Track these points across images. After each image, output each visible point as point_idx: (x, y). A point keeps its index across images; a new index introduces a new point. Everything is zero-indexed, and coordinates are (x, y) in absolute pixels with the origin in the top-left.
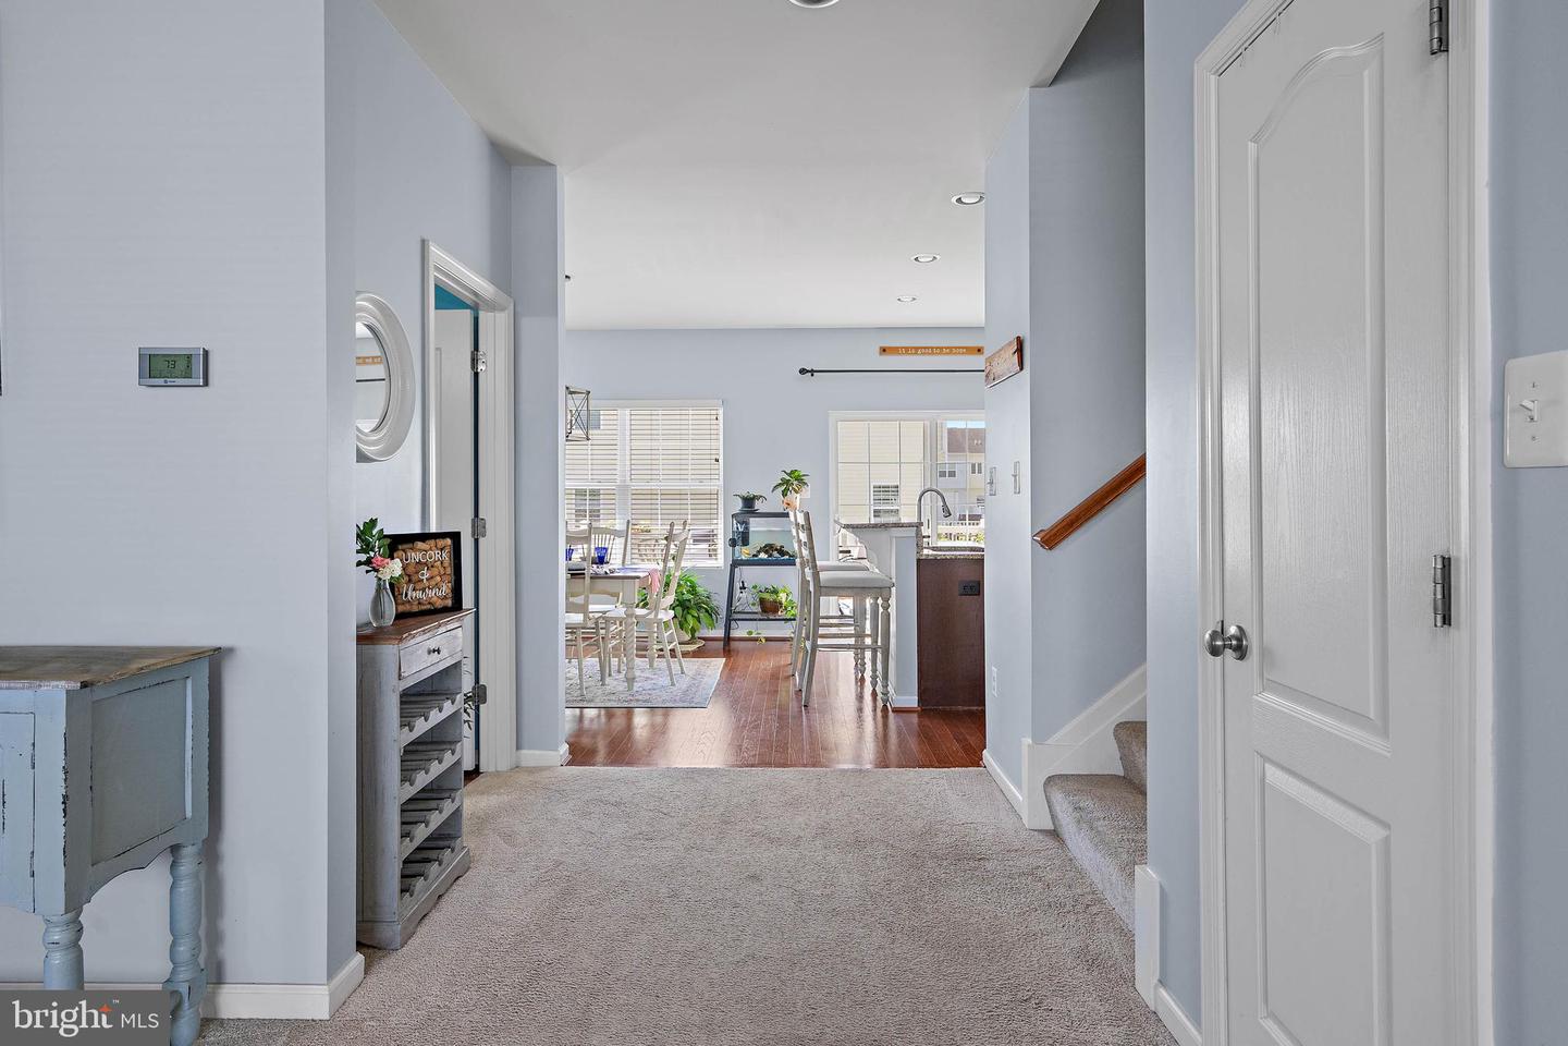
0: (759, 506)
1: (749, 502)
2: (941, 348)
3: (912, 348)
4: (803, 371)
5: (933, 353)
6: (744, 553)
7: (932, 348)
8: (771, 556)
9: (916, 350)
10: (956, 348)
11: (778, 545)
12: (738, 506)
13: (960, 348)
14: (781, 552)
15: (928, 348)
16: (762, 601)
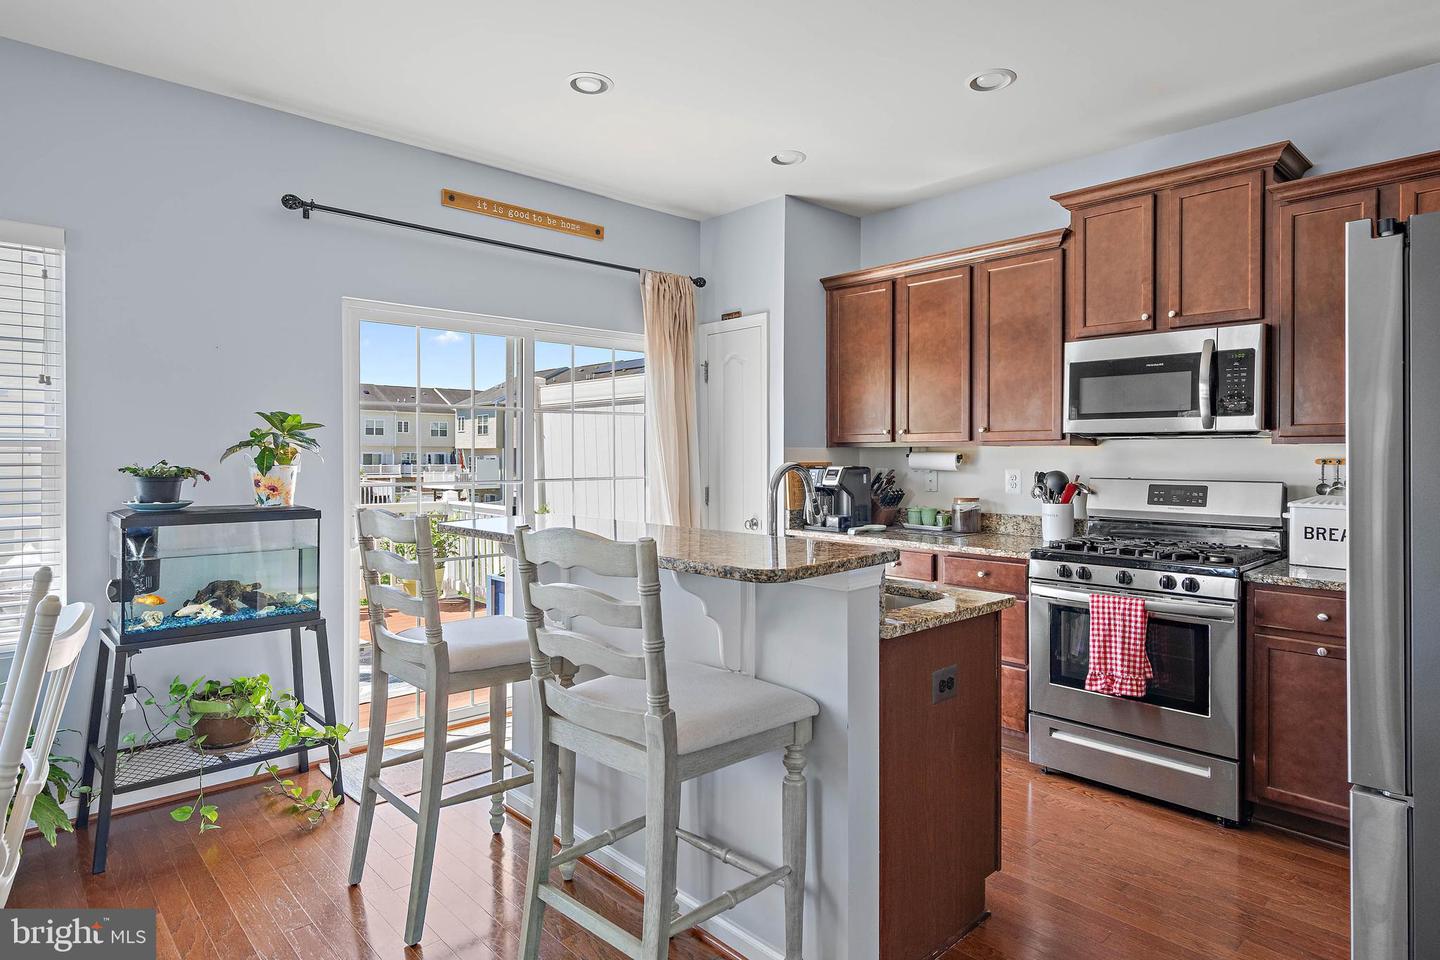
0: (189, 493)
1: (162, 485)
2: (544, 216)
3: (500, 205)
4: (290, 202)
5: (530, 222)
6: (149, 611)
7: (532, 212)
8: (228, 611)
9: (503, 210)
10: (566, 220)
11: (246, 582)
12: (132, 494)
13: (572, 221)
14: (251, 599)
15: (525, 211)
16: (206, 724)
